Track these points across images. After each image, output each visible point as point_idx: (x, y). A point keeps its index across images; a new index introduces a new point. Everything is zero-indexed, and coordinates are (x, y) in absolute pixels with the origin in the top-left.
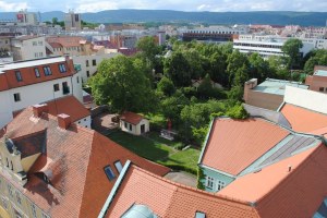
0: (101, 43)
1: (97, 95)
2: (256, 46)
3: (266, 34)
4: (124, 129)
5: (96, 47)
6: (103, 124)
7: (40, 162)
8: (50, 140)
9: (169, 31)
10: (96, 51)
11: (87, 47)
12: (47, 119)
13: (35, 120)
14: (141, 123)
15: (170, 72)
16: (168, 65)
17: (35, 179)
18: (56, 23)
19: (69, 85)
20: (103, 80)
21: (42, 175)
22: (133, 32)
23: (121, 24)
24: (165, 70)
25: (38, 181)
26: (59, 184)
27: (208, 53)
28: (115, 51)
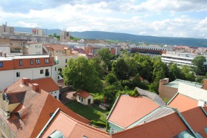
0: (77, 50)
1: (66, 79)
2: (176, 59)
3: (185, 52)
4: (78, 101)
5: (74, 52)
6: (67, 97)
7: (19, 108)
8: (26, 97)
9: (124, 46)
10: (73, 54)
11: (68, 51)
12: (28, 86)
13: (22, 86)
14: (88, 98)
15: (115, 70)
16: (114, 66)
17: (14, 116)
18: (55, 36)
19: (49, 71)
20: (69, 70)
21: (17, 114)
22: (100, 45)
23: (94, 40)
24: (113, 69)
25: (15, 117)
26: (25, 120)
27: (142, 60)
28: (84, 55)
